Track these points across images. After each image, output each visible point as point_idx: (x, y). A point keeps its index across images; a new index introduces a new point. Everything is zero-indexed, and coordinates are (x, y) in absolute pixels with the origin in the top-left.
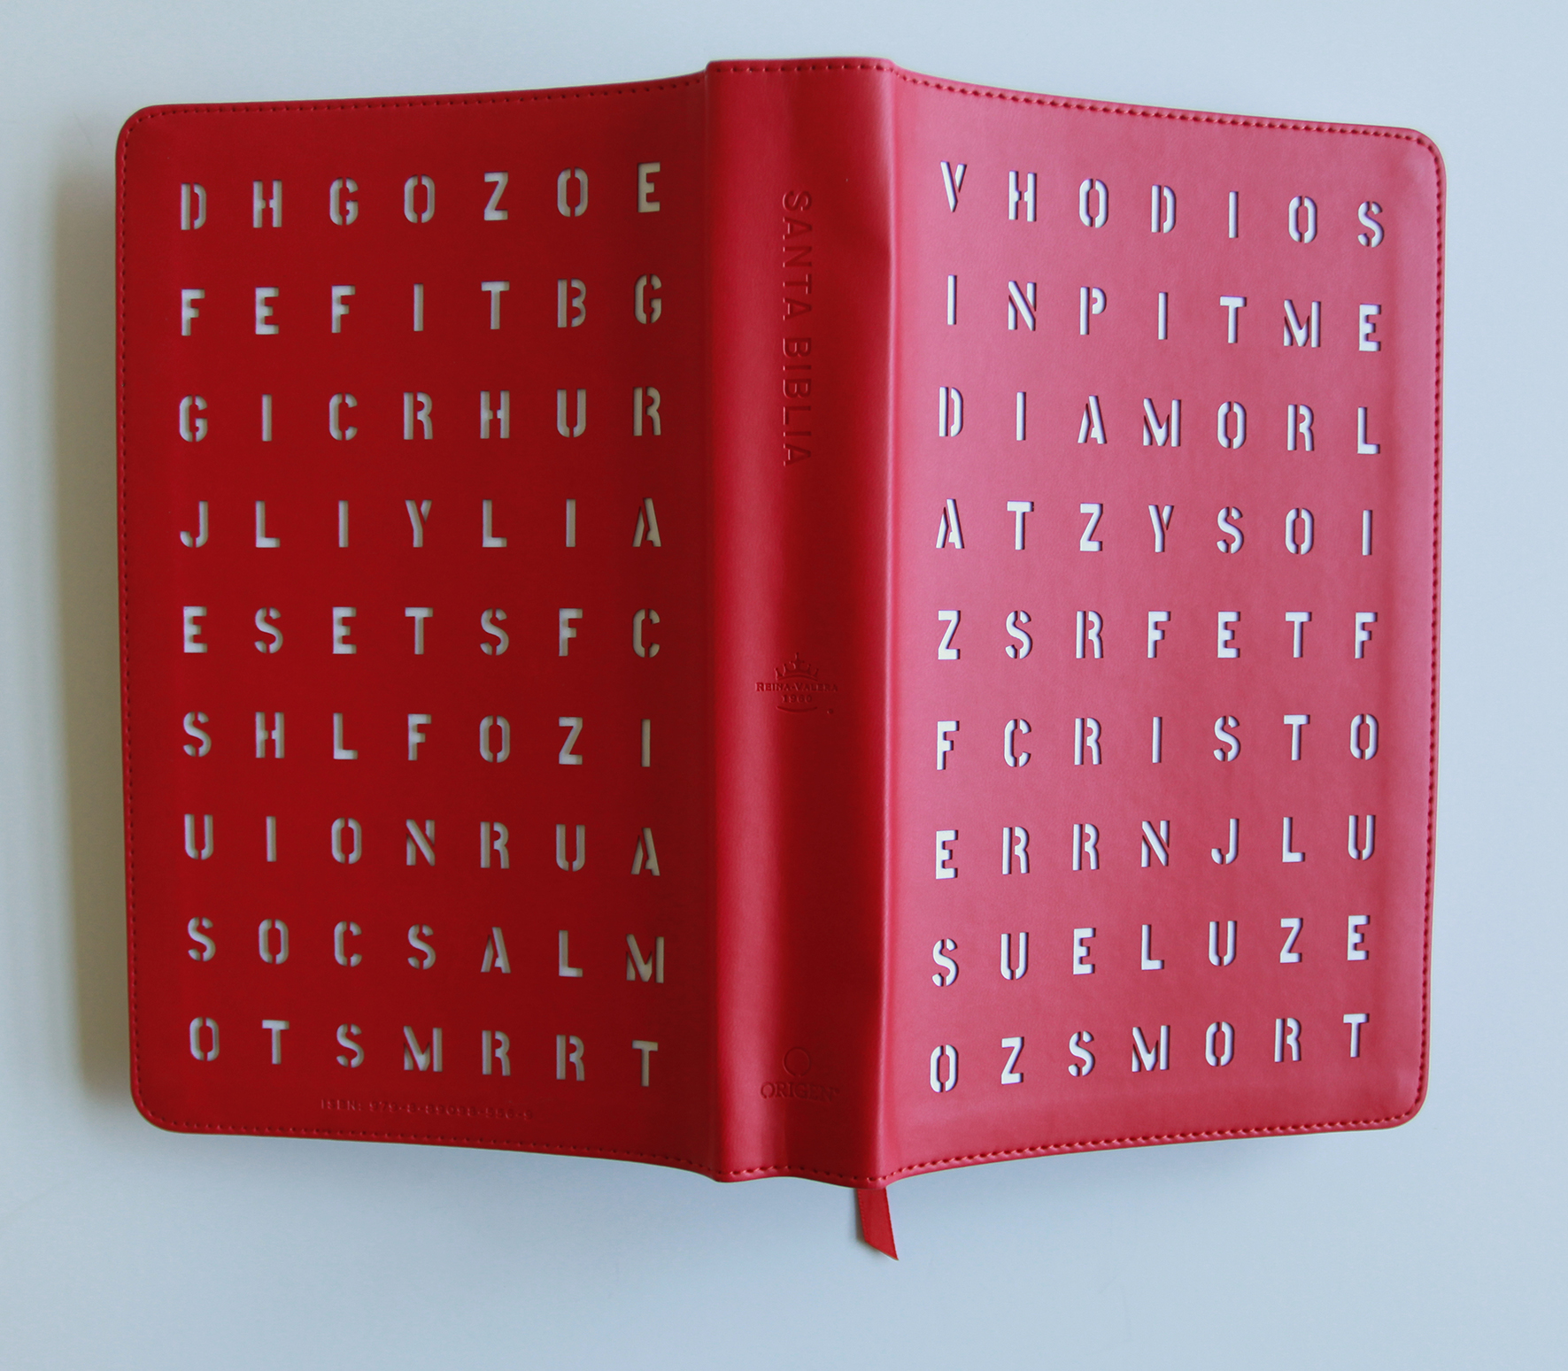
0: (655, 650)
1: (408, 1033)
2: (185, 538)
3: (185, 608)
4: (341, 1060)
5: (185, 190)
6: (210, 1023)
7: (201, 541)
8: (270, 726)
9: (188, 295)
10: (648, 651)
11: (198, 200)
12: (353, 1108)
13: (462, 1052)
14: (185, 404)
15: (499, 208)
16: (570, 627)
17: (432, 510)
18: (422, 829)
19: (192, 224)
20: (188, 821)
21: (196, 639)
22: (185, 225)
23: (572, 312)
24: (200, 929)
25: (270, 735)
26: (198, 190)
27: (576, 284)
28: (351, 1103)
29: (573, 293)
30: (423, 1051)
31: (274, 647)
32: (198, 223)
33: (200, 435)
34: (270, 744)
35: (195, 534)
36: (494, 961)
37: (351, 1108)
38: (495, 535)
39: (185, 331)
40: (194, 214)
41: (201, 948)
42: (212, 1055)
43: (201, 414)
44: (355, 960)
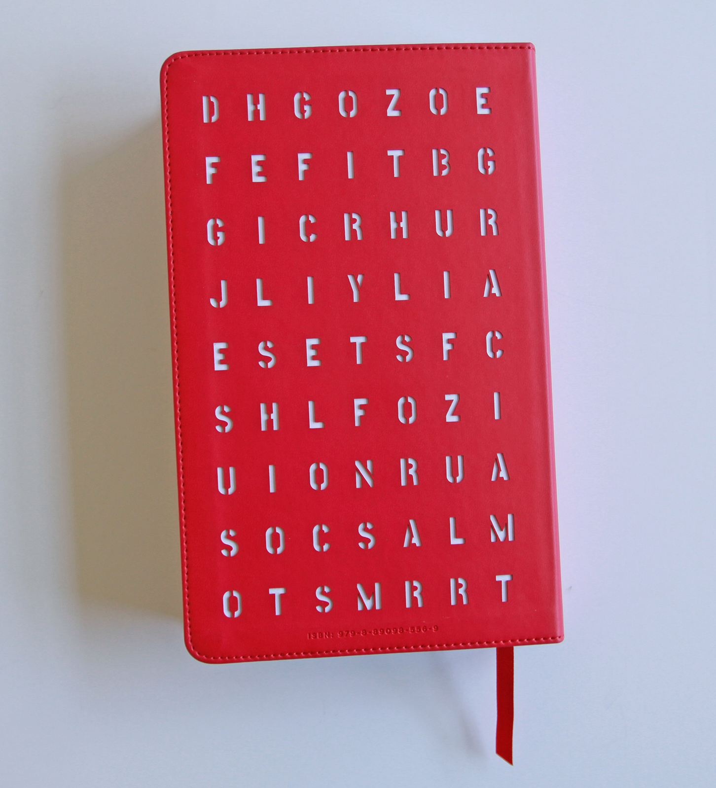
0: (499, 353)
1: (359, 587)
2: (213, 303)
3: (214, 344)
4: (319, 609)
5: (205, 99)
6: (236, 594)
7: (223, 304)
8: (269, 411)
9: (210, 160)
10: (495, 354)
11: (214, 106)
12: (327, 637)
13: (393, 595)
14: (210, 223)
15: (395, 109)
16: (449, 343)
17: (363, 281)
18: (365, 466)
19: (210, 119)
20: (220, 471)
21: (222, 362)
22: (205, 120)
23: (441, 168)
24: (228, 537)
25: (270, 417)
26: (212, 99)
27: (443, 152)
28: (326, 634)
29: (440, 157)
30: (369, 598)
31: (270, 365)
32: (214, 119)
33: (220, 242)
34: (270, 422)
35: (219, 300)
36: (411, 539)
37: (326, 637)
38: (402, 293)
39: (209, 181)
40: (211, 113)
41: (229, 548)
42: (237, 614)
43: (221, 229)
44: (326, 547)
